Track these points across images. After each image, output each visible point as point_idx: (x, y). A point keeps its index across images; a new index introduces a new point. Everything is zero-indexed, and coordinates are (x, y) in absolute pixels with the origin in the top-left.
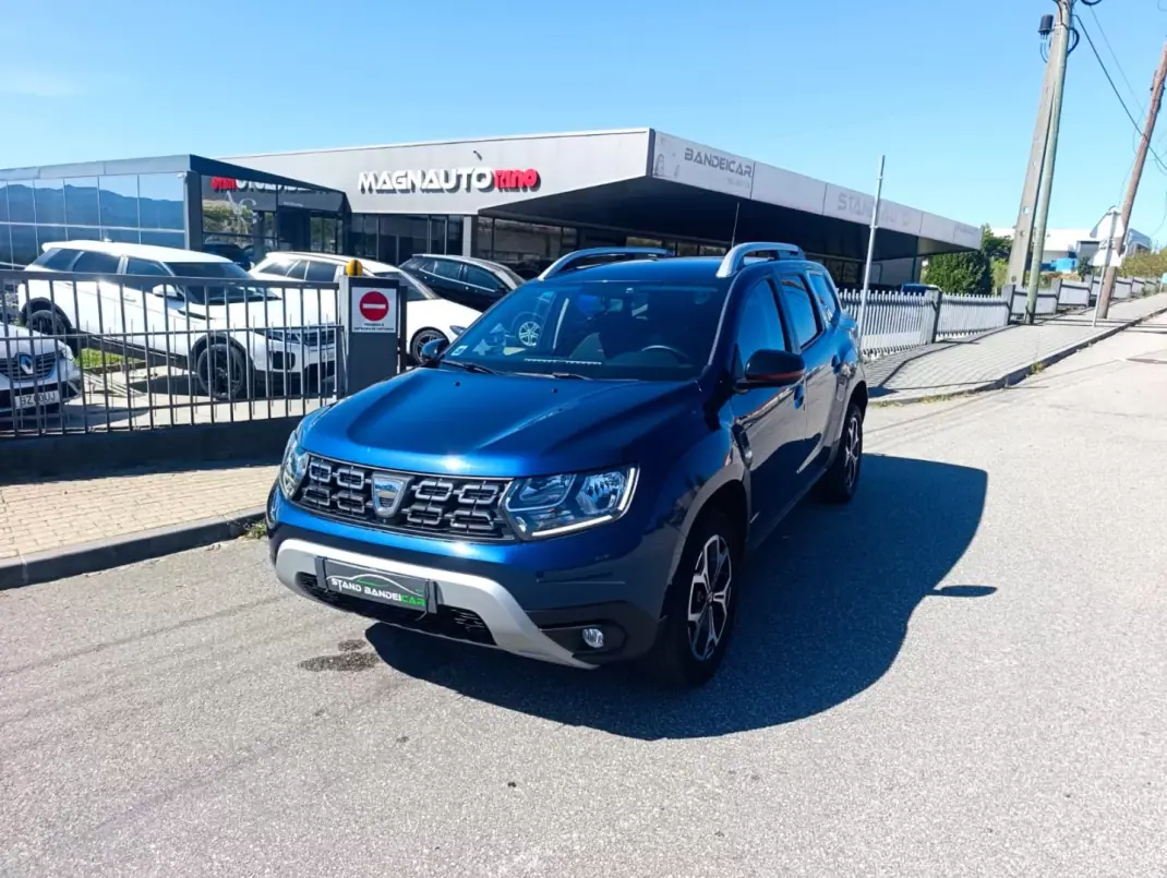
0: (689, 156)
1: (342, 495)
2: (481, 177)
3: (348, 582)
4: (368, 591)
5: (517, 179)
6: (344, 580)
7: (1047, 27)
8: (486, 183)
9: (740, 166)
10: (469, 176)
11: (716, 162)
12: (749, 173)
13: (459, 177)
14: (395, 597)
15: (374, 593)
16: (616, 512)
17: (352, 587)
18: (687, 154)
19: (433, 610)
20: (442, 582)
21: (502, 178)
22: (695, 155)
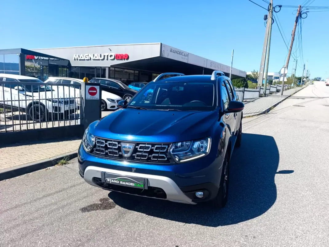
0: (171, 51)
1: (109, 150)
2: (111, 56)
3: (114, 180)
4: (121, 183)
5: (122, 57)
6: (112, 179)
7: (266, 18)
8: (113, 58)
9: (185, 54)
10: (108, 56)
11: (178, 53)
12: (187, 56)
13: (104, 56)
14: (132, 184)
15: (124, 183)
16: (206, 153)
17: (116, 181)
18: (171, 50)
19: (146, 188)
20: (149, 178)
21: (117, 56)
22: (173, 51)
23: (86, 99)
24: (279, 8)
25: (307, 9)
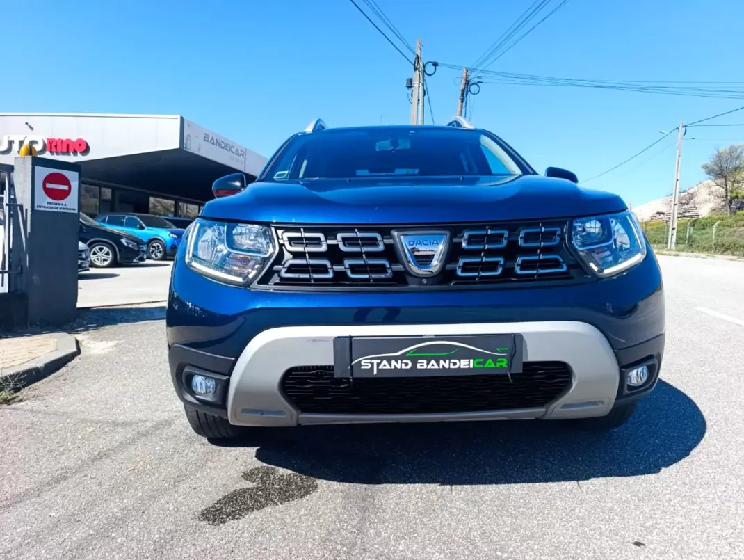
0: (206, 138)
1: (349, 261)
2: (32, 143)
4: (422, 365)
5: (68, 145)
7: (410, 85)
8: (38, 147)
9: (237, 150)
10: (21, 142)
11: (223, 145)
12: (243, 155)
14: (463, 364)
15: (433, 365)
16: (642, 250)
17: (398, 365)
18: (205, 137)
20: (527, 334)
21: (53, 145)
22: (210, 139)
23: (36, 208)
24: (433, 67)
25: (478, 77)
